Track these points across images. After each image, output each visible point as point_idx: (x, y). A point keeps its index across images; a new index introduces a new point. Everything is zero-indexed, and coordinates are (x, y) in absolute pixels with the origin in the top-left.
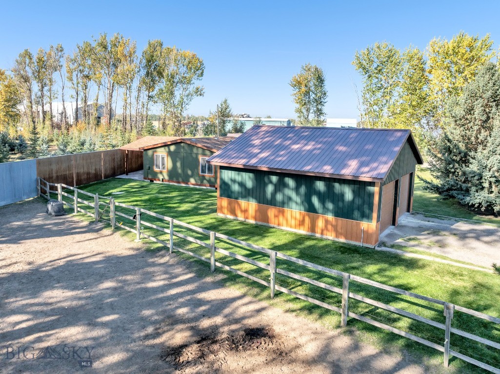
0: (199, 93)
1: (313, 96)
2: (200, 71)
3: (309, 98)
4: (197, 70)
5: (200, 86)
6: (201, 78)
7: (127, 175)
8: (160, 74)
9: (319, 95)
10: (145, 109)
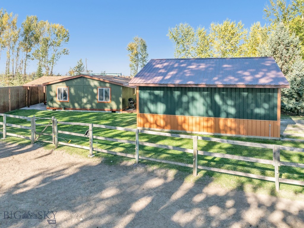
0: (66, 52)
1: (140, 57)
2: (66, 38)
3: (138, 57)
4: (65, 37)
5: (66, 48)
6: (67, 42)
7: (29, 107)
8: (37, 39)
9: (144, 55)
10: (24, 64)
